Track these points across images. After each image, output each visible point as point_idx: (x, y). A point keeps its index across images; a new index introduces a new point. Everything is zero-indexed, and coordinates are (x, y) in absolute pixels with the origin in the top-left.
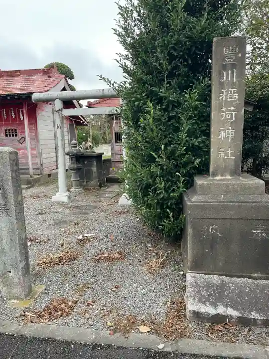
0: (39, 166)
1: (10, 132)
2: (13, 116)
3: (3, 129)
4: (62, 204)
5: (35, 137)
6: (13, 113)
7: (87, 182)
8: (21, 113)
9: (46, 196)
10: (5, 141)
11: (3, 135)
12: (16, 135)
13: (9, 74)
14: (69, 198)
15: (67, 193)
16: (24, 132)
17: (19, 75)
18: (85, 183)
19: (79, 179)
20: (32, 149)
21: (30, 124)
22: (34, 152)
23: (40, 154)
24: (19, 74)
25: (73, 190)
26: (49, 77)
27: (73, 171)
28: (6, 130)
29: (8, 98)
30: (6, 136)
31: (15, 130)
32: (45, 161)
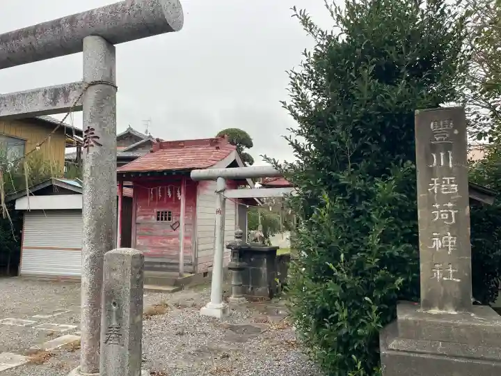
0: (193, 261)
1: (162, 215)
2: (170, 195)
3: (156, 210)
4: (212, 320)
5: (192, 223)
6: (169, 192)
7: (252, 289)
8: (178, 191)
9: (194, 305)
10: (156, 226)
11: (154, 218)
12: (169, 219)
13: (172, 145)
14: (224, 311)
15: (221, 305)
16: (179, 215)
17: (183, 147)
18: (250, 289)
19: (241, 283)
20: (186, 238)
21: (187, 205)
22: (189, 242)
23: (196, 245)
24: (182, 144)
25: (232, 298)
26: (218, 148)
27: (234, 272)
28: (159, 212)
29: (165, 174)
30: (158, 219)
31: (170, 212)
32: (200, 254)
